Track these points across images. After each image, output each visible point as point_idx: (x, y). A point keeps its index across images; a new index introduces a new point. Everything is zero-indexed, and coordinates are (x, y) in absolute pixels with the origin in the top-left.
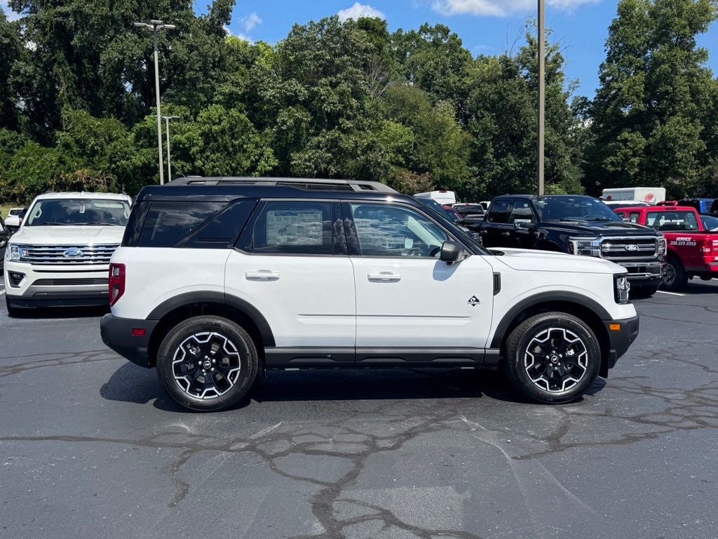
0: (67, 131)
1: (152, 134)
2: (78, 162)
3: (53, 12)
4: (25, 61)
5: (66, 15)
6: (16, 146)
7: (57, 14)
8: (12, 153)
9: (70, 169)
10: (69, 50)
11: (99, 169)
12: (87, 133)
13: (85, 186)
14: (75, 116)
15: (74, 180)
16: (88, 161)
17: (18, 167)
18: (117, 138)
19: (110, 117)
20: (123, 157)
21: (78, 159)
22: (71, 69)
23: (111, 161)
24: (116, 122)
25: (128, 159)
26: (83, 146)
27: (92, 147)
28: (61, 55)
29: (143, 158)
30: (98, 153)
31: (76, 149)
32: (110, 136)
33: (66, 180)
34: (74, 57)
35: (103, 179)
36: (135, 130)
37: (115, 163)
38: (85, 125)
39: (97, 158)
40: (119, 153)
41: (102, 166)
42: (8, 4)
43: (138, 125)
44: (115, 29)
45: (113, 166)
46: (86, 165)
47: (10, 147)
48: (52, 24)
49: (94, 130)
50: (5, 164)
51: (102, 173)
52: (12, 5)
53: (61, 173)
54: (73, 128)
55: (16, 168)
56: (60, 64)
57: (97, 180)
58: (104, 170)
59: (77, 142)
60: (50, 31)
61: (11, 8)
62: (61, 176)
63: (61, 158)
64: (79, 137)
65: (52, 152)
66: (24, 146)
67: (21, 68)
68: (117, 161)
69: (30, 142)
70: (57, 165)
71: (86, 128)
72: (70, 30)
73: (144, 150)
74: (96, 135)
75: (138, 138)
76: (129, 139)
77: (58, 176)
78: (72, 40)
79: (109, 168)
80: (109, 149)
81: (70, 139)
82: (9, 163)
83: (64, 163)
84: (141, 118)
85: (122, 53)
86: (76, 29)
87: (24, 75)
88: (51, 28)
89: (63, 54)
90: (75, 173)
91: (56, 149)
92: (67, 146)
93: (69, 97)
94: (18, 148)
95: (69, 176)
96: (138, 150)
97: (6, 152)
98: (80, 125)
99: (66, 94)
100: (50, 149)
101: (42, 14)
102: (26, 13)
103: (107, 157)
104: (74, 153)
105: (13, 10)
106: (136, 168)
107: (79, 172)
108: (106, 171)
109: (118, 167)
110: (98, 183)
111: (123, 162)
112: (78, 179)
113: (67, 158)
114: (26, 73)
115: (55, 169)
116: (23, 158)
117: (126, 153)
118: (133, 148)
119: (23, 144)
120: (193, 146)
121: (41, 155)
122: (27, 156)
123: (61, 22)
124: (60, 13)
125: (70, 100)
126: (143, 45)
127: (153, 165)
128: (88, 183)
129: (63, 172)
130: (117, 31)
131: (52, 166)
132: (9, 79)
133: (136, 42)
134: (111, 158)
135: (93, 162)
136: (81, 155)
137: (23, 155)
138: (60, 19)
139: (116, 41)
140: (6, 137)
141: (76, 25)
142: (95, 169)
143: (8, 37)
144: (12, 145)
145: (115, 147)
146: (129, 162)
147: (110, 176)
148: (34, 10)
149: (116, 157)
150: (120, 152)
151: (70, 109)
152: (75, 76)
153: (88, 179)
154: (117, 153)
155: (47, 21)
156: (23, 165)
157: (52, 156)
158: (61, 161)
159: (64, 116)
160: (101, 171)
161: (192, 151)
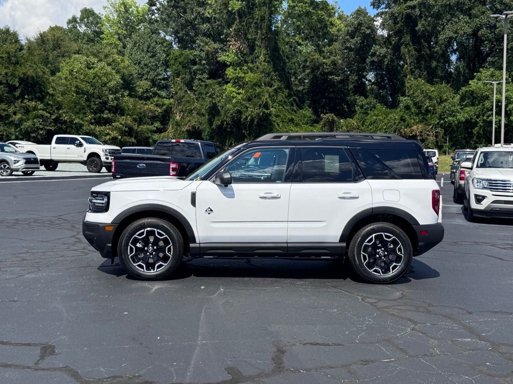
0: (408, 96)
1: (474, 95)
2: (414, 120)
3: (404, 6)
4: (380, 45)
5: (414, 7)
6: (369, 109)
7: (407, 7)
8: (367, 114)
9: (408, 125)
10: (413, 33)
11: (430, 125)
12: (424, 97)
13: (419, 138)
14: (416, 85)
15: (411, 133)
16: (423, 118)
17: (370, 125)
18: (446, 100)
19: (442, 84)
20: (450, 115)
21: (415, 117)
22: (414, 48)
23: (440, 118)
24: (446, 87)
25: (454, 116)
26: (419, 108)
27: (427, 108)
28: (407, 38)
29: (466, 115)
30: (430, 113)
31: (413, 110)
32: (441, 98)
33: (405, 133)
34: (417, 39)
35: (432, 132)
36: (461, 93)
37: (443, 119)
38: (423, 91)
39: (429, 116)
40: (447, 112)
41: (433, 122)
42: (370, 4)
43: (464, 88)
44: (451, 14)
45: (442, 121)
46: (420, 122)
47: (365, 110)
48: (403, 16)
49: (429, 94)
50: (361, 122)
51: (432, 128)
52: (373, 4)
53: (401, 128)
54: (413, 94)
55: (369, 125)
56: (406, 45)
57: (428, 133)
58: (434, 125)
59: (415, 104)
60: (401, 21)
61: (372, 6)
62: (402, 130)
63: (402, 117)
64: (418, 100)
65: (395, 112)
66: (375, 109)
67: (377, 51)
68: (445, 118)
69: (378, 106)
70: (399, 123)
71: (423, 93)
72: (415, 18)
73: (468, 109)
74: (430, 98)
75: (462, 99)
76: (455, 100)
77: (399, 130)
78: (417, 25)
79: (438, 123)
80: (439, 110)
81: (410, 102)
82: (364, 121)
83: (404, 120)
84: (466, 83)
85: (456, 32)
86: (421, 17)
87: (379, 56)
88: (402, 18)
89: (409, 38)
90: (412, 128)
91: (399, 110)
92: (407, 108)
93: (411, 70)
94: (371, 110)
95: (408, 130)
96: (462, 109)
97: (363, 113)
98: (419, 91)
99: (409, 68)
100: (393, 110)
101: (396, 9)
102: (383, 8)
103: (437, 115)
104: (412, 113)
105: (374, 8)
106: (460, 122)
107: (415, 127)
108: (436, 126)
109: (445, 122)
110: (428, 135)
111: (450, 118)
112: (414, 133)
113: (407, 117)
114: (380, 54)
115: (397, 125)
116: (375, 118)
117: (453, 111)
118: (459, 107)
119: (374, 107)
120: (510, 104)
121: (387, 115)
122: (377, 116)
123: (409, 13)
124: (410, 6)
125: (412, 72)
126: (473, 25)
127: (473, 121)
128: (421, 135)
129: (403, 127)
130: (453, 16)
131: (395, 123)
132: (367, 60)
133: (467, 23)
134: (441, 116)
135: (426, 120)
136: (417, 114)
137: (375, 115)
138: (409, 11)
139: (452, 23)
140: (363, 103)
141: (421, 14)
142: (427, 125)
143: (369, 29)
144: (368, 108)
145: (444, 107)
146: (454, 118)
147: (439, 130)
148: (388, 6)
149: (444, 115)
150: (448, 110)
151: (412, 79)
152: (416, 53)
153: (422, 132)
154: (445, 112)
155: (399, 14)
156: (374, 123)
157: (395, 115)
158: (402, 119)
159: (407, 85)
160: (431, 126)
161: (509, 107)
